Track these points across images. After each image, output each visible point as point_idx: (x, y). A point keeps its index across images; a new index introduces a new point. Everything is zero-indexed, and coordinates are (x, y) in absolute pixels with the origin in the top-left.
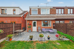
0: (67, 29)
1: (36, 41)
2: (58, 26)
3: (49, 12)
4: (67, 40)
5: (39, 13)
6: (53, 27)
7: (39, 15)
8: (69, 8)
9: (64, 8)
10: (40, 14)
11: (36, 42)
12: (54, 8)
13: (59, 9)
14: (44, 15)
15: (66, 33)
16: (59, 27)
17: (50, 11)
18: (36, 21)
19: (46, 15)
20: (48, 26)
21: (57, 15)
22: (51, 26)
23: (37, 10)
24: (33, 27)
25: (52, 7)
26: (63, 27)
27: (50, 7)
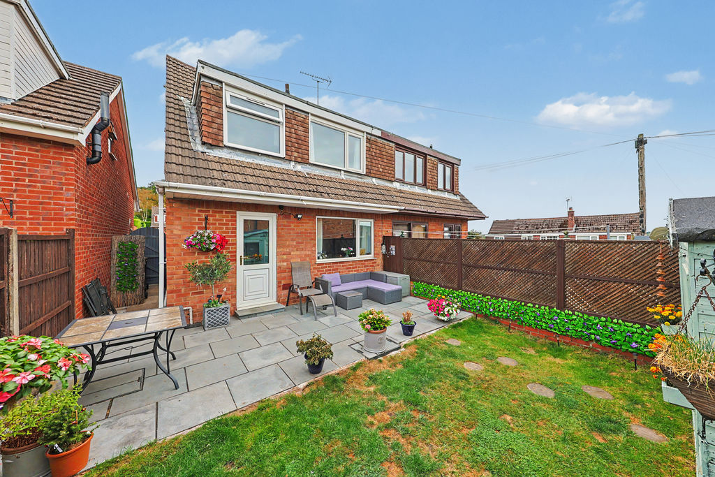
0: (462, 264)
1: (354, 369)
2: (415, 256)
3: (364, 163)
4: (466, 316)
5: (297, 148)
6: (380, 261)
7: (291, 166)
8: (441, 160)
9: (425, 156)
10: (305, 162)
11: (359, 372)
12: (386, 137)
13: (407, 155)
14: (334, 174)
15: (460, 288)
16: (422, 257)
17: (369, 149)
18: (272, 218)
19: (343, 176)
20: (358, 257)
21: (397, 185)
22: (371, 257)
23: (282, 119)
24: (241, 269)
25: (379, 133)
26: (445, 257)
27: (369, 130)
